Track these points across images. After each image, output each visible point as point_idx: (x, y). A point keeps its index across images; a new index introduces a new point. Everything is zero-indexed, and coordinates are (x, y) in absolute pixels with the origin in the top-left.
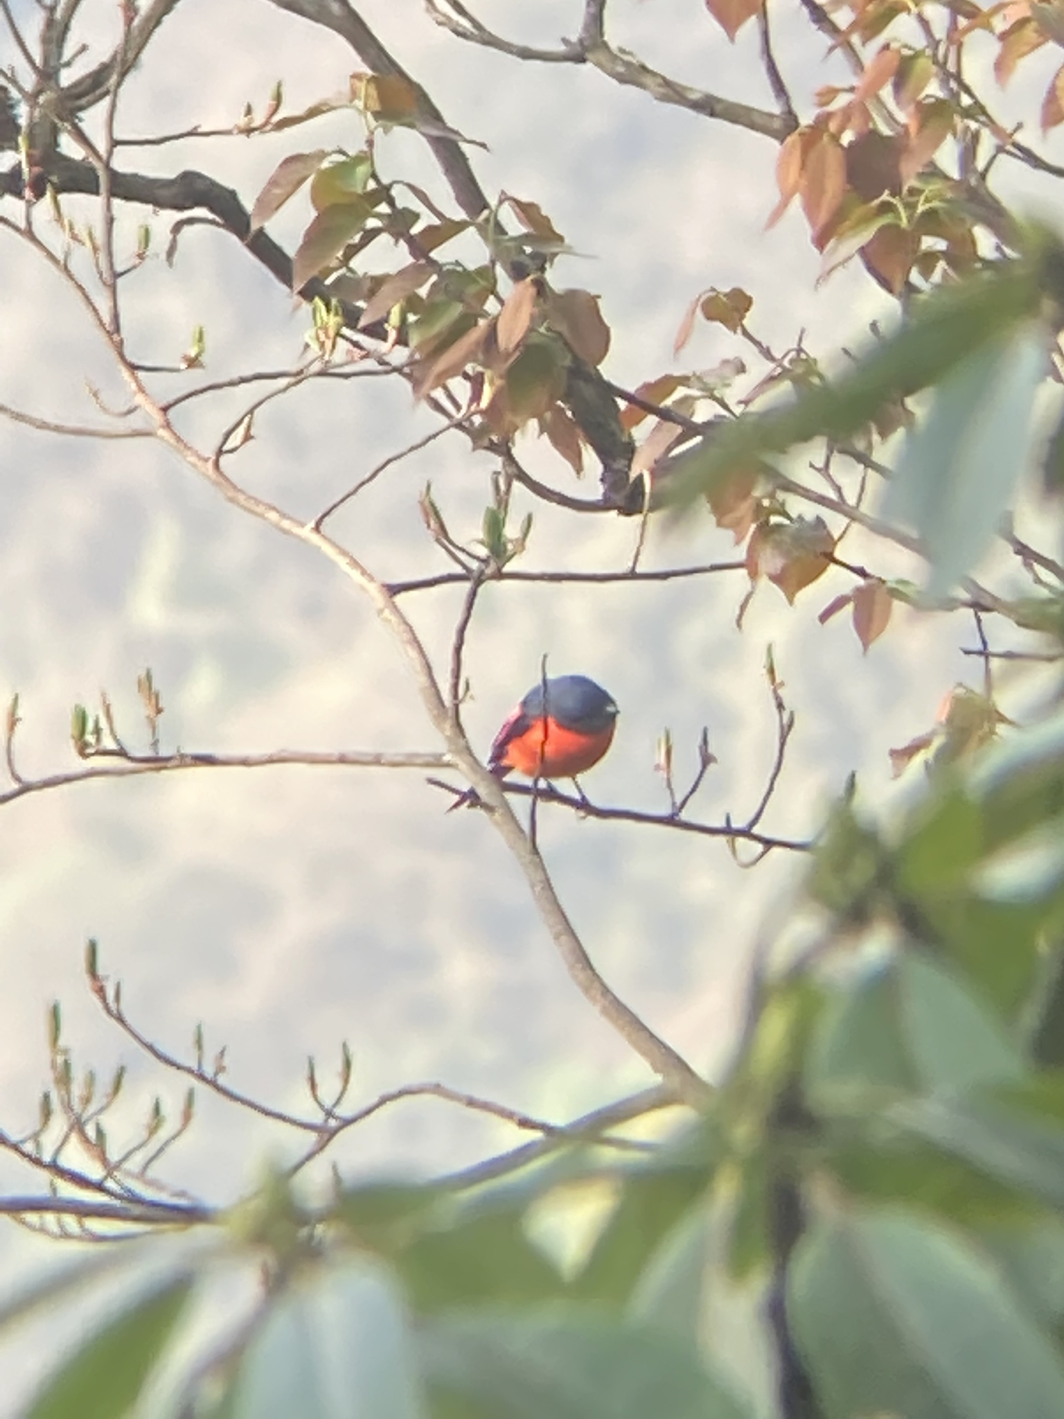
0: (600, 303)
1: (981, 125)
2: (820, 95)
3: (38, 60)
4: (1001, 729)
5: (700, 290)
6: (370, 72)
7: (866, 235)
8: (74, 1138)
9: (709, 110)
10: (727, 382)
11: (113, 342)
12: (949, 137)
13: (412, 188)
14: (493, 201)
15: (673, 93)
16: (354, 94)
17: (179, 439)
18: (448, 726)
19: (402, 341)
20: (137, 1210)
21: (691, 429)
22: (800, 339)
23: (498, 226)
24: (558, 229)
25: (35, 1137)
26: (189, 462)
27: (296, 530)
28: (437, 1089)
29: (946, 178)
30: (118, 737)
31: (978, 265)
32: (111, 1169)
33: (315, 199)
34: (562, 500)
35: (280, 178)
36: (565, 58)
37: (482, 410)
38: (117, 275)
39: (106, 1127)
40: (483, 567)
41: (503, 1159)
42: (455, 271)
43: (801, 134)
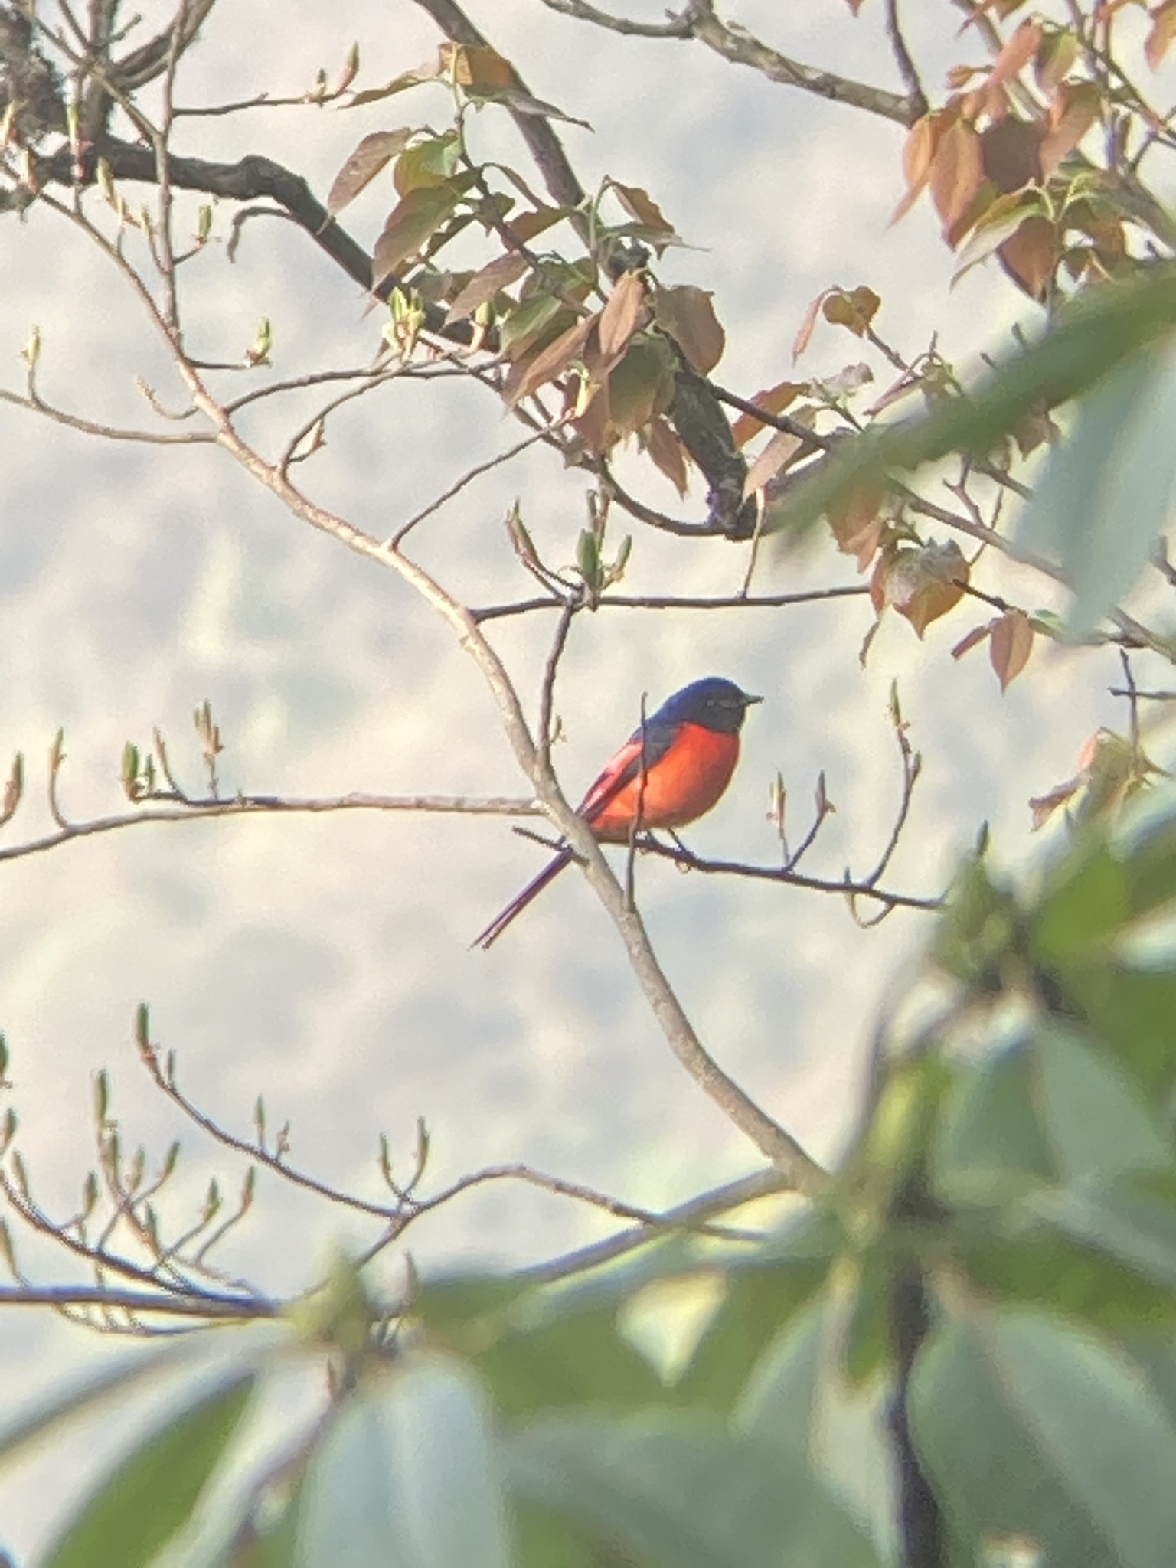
0: (714, 301)
1: (1131, 111)
2: (952, 75)
3: (88, 34)
4: (1150, 776)
5: (822, 289)
7: (1010, 227)
8: (123, 1222)
9: (828, 90)
10: (853, 390)
11: (170, 336)
12: (1097, 126)
13: (506, 171)
14: (591, 191)
15: (790, 72)
16: (443, 67)
17: (242, 446)
18: (538, 771)
19: (490, 343)
20: (190, 1302)
21: (812, 442)
22: (933, 345)
24: (668, 218)
25: (79, 1222)
26: (253, 472)
27: (370, 548)
28: (522, 1172)
29: (1093, 167)
30: (173, 780)
31: (1128, 265)
32: (163, 1255)
33: (399, 184)
34: (665, 523)
35: (361, 157)
36: (669, 33)
37: (577, 419)
38: (176, 261)
39: (158, 1210)
40: (576, 594)
41: (596, 1249)
42: (553, 264)
43: (931, 118)
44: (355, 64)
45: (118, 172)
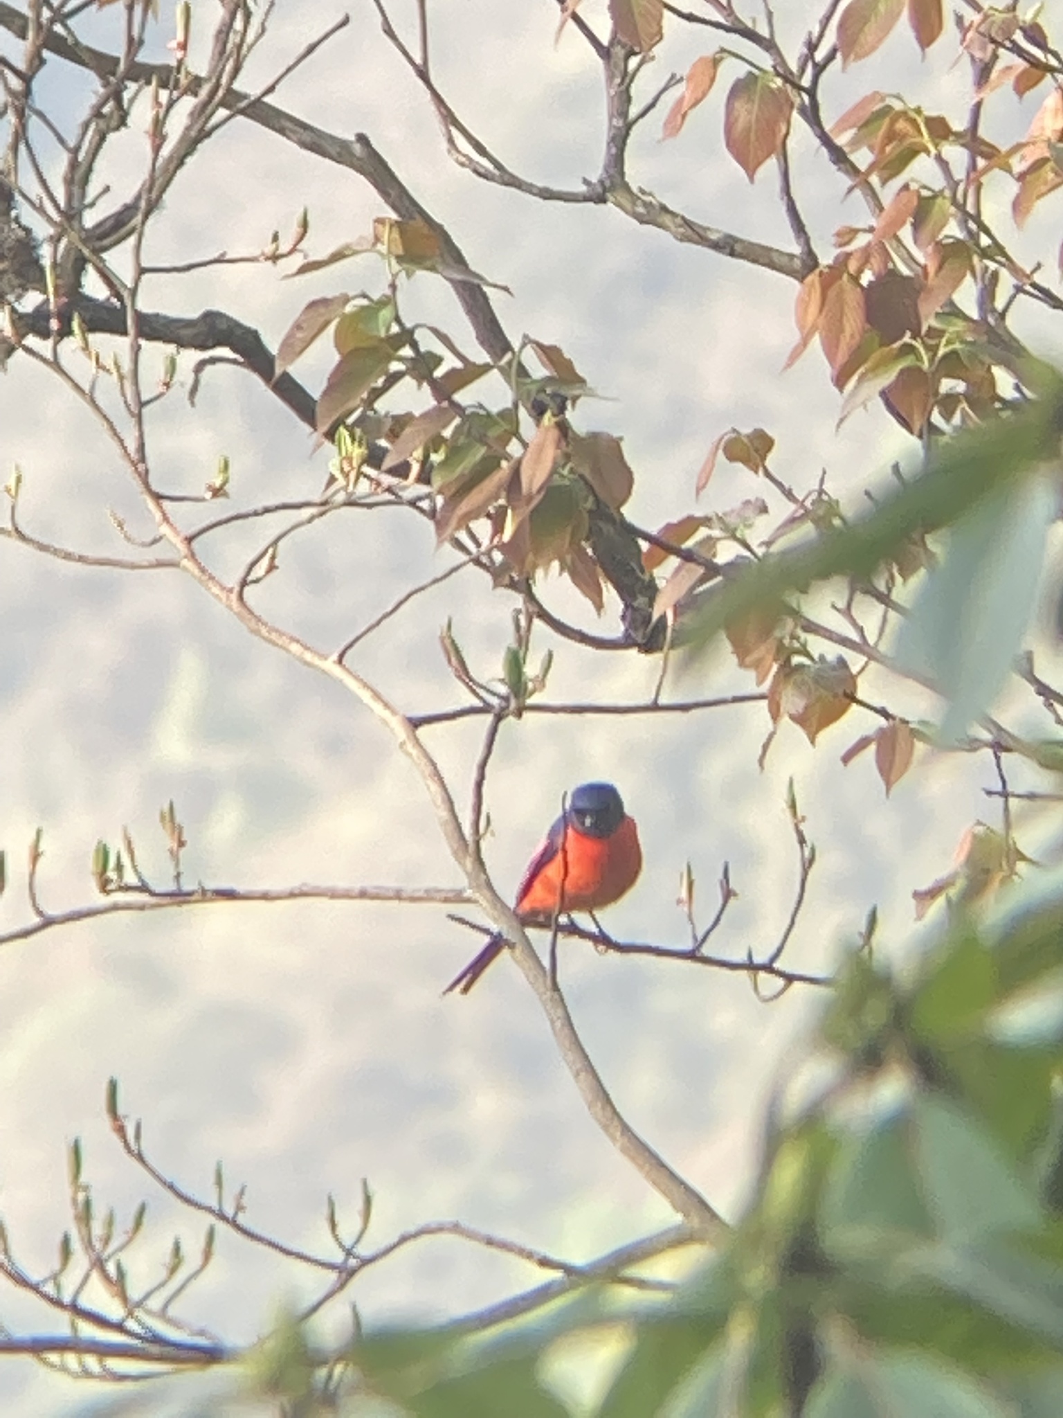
0: (624, 445)
1: (1000, 266)
2: (838, 234)
3: (62, 203)
4: (1021, 866)
5: (723, 430)
6: (394, 216)
7: (888, 378)
8: (95, 1276)
9: (728, 250)
10: (750, 522)
11: (138, 472)
12: (969, 278)
13: (435, 331)
14: (516, 344)
15: (694, 233)
16: (377, 239)
17: (203, 570)
18: (469, 862)
19: (424, 478)
20: (155, 1349)
21: (712, 570)
22: (822, 481)
23: (521, 367)
24: (580, 370)
25: (55, 1277)
26: (213, 594)
27: (317, 661)
28: (456, 1228)
29: (966, 318)
30: (140, 874)
31: (997, 405)
32: (131, 1307)
33: (338, 345)
34: (583, 638)
35: (304, 321)
36: (586, 199)
37: (504, 544)
38: (142, 405)
39: (126, 1266)
40: (504, 704)
41: (523, 1298)
42: (478, 414)
43: (821, 273)
44: (305, 225)
45: (92, 326)
